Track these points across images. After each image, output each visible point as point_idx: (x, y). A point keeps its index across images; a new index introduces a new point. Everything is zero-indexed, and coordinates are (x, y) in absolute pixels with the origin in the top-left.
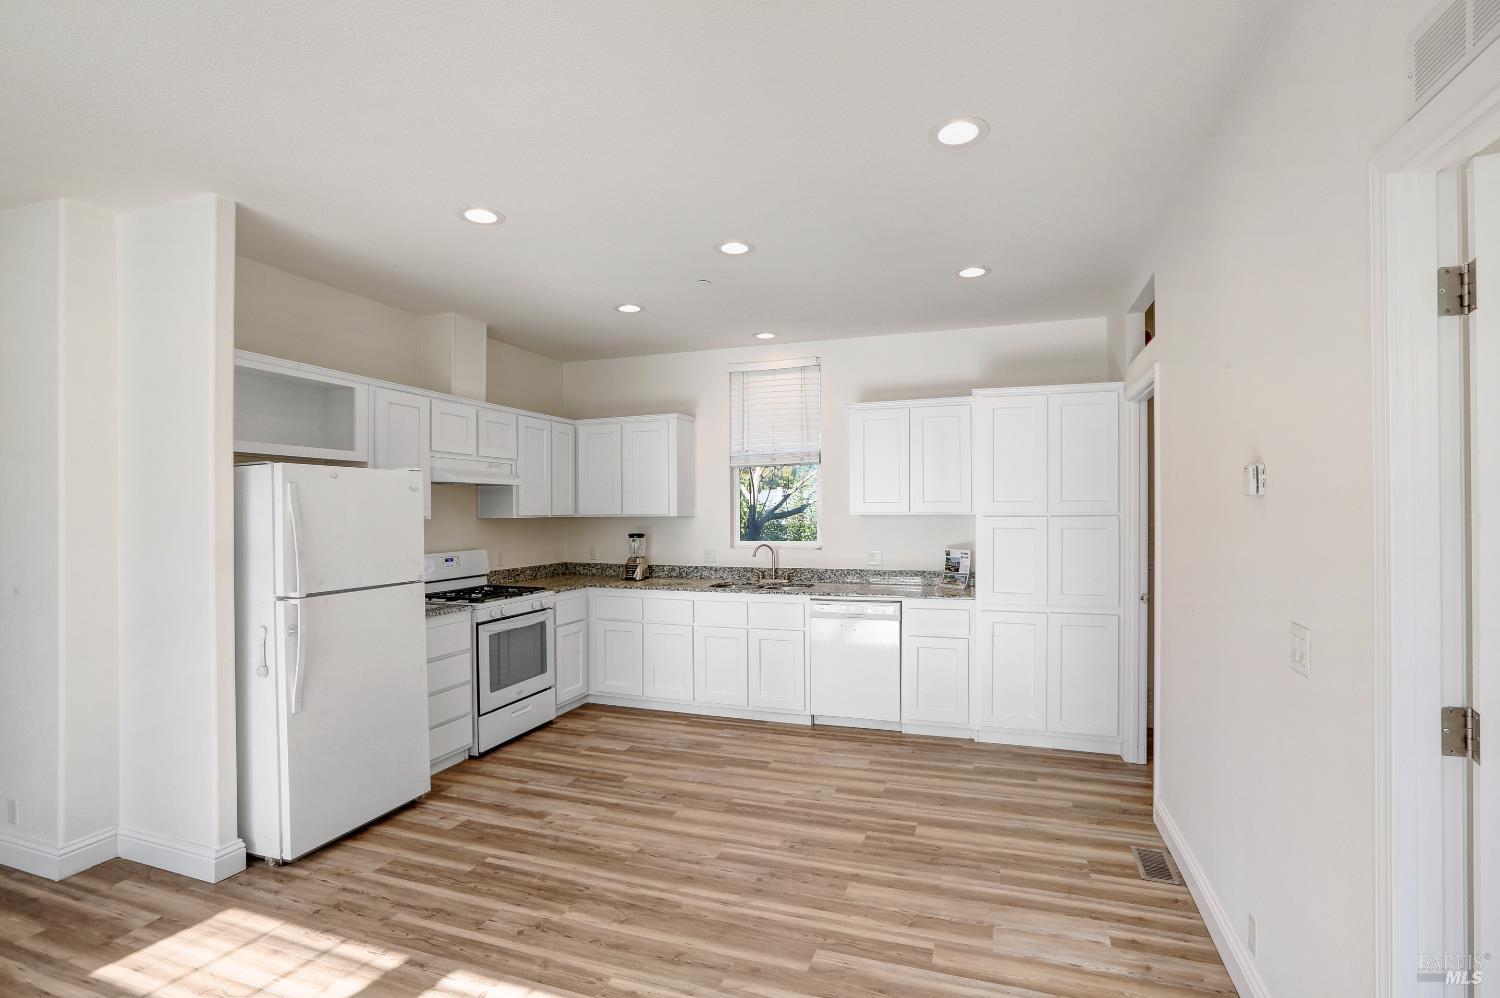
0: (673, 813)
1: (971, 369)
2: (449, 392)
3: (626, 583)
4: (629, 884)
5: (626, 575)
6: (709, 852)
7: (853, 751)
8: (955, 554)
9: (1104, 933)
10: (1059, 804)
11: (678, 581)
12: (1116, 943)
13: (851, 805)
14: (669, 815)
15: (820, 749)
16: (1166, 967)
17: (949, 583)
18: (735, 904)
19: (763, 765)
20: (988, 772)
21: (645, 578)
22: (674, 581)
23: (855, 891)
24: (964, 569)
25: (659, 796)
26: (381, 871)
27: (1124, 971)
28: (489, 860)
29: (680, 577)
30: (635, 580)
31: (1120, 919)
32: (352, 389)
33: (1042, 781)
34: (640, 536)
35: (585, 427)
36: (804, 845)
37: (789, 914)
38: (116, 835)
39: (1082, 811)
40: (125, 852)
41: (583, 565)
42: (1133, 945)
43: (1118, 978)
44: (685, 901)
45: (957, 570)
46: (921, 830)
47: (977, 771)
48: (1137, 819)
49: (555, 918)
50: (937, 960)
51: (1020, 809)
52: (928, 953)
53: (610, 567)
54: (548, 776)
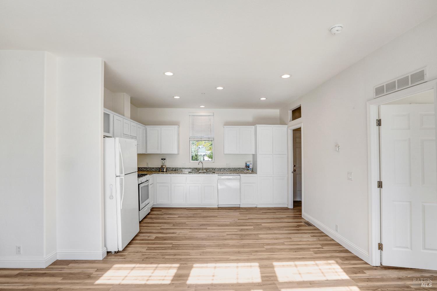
0: (207, 228)
1: (250, 119)
2: (124, 116)
3: (162, 173)
4: (214, 243)
5: (160, 170)
6: (225, 234)
7: (233, 212)
8: (248, 163)
9: (309, 235)
10: (284, 217)
11: (174, 172)
12: (311, 236)
13: (244, 222)
14: (206, 229)
15: (226, 212)
16: (321, 238)
17: (247, 170)
18: (240, 242)
19: (216, 217)
20: (265, 213)
21: (166, 171)
22: (173, 172)
23: (261, 236)
24: (251, 167)
25: (199, 225)
26: (147, 250)
27: (316, 240)
28: (173, 243)
29: (175, 170)
30: (164, 171)
31: (309, 233)
32: (109, 115)
33: (277, 213)
34: (165, 159)
35: (149, 128)
36: (242, 230)
37: (251, 242)
38: (57, 253)
39: (288, 217)
40: (59, 258)
41: (145, 168)
42: (314, 236)
43: (316, 241)
44: (230, 243)
45: (249, 167)
46: (262, 224)
47: (263, 213)
48: (299, 217)
49: (205, 251)
50: (286, 244)
51: (277, 218)
52: (283, 243)
53: (153, 168)
54: (165, 225)
